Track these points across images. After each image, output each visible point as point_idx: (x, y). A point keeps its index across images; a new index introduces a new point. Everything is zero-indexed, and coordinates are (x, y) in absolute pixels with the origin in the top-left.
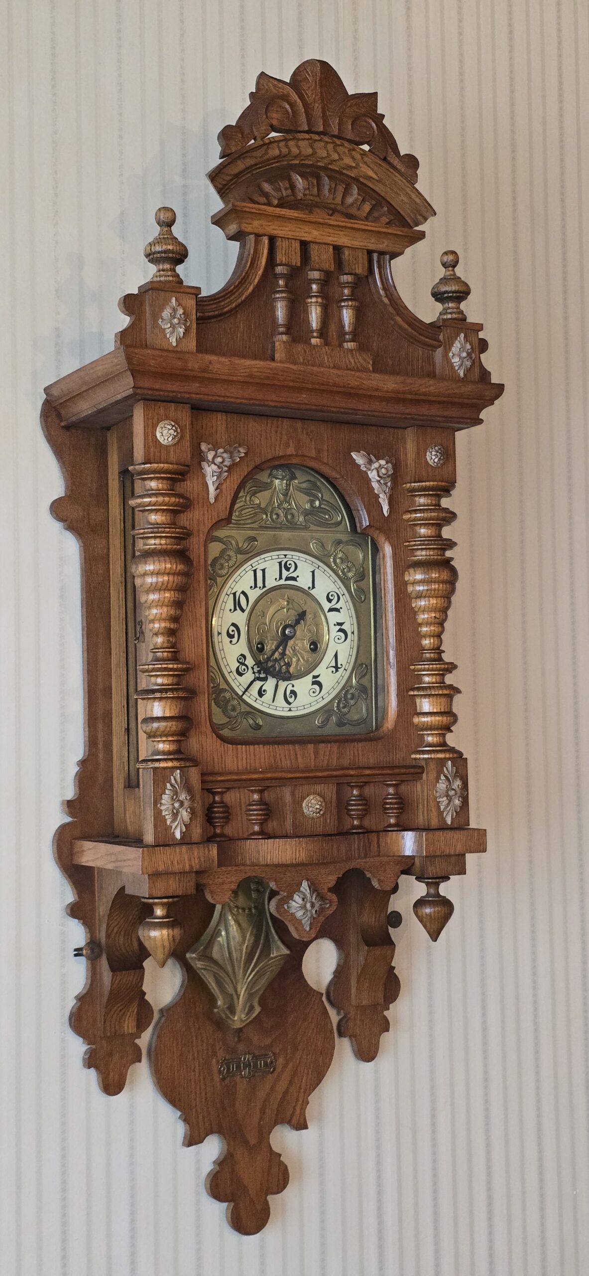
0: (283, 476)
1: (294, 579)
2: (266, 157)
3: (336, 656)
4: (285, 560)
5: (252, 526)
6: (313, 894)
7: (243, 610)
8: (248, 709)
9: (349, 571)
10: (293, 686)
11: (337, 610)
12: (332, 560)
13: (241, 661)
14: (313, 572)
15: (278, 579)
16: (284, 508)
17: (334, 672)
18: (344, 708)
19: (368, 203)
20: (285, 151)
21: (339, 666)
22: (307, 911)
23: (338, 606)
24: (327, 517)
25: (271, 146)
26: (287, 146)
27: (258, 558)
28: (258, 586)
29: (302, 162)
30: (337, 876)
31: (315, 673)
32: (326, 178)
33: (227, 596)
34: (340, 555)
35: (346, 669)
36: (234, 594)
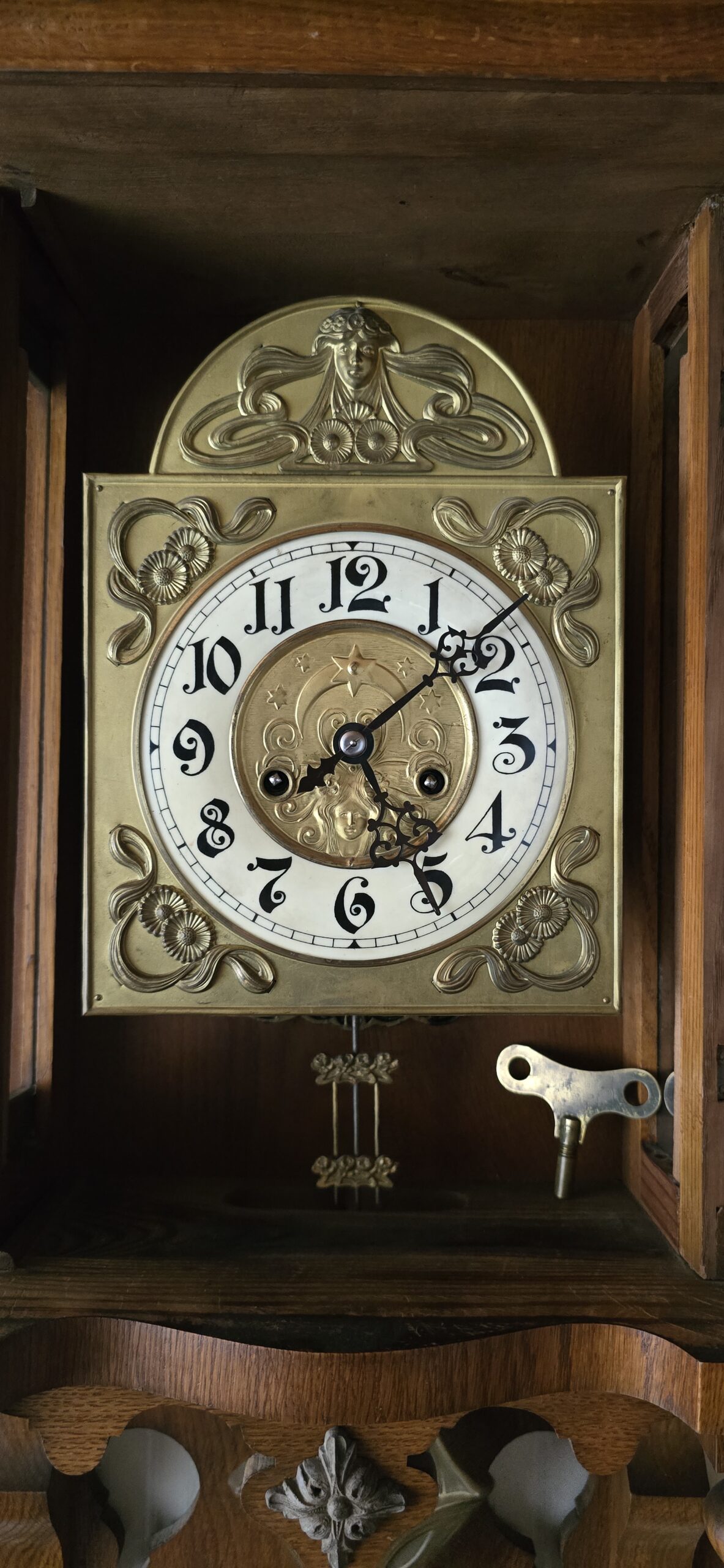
1: (377, 605)
3: (497, 806)
4: (351, 556)
5: (260, 470)
6: (348, 1476)
7: (222, 688)
8: (235, 940)
9: (550, 579)
10: (365, 884)
11: (505, 686)
12: (496, 553)
13: (212, 817)
14: (434, 587)
15: (328, 606)
16: (357, 421)
17: (490, 847)
18: (522, 941)
21: (505, 832)
22: (327, 1521)
23: (507, 675)
24: (485, 438)
27: (273, 553)
28: (269, 624)
31: (432, 851)
33: (178, 651)
34: (521, 539)
35: (528, 840)
36: (199, 646)
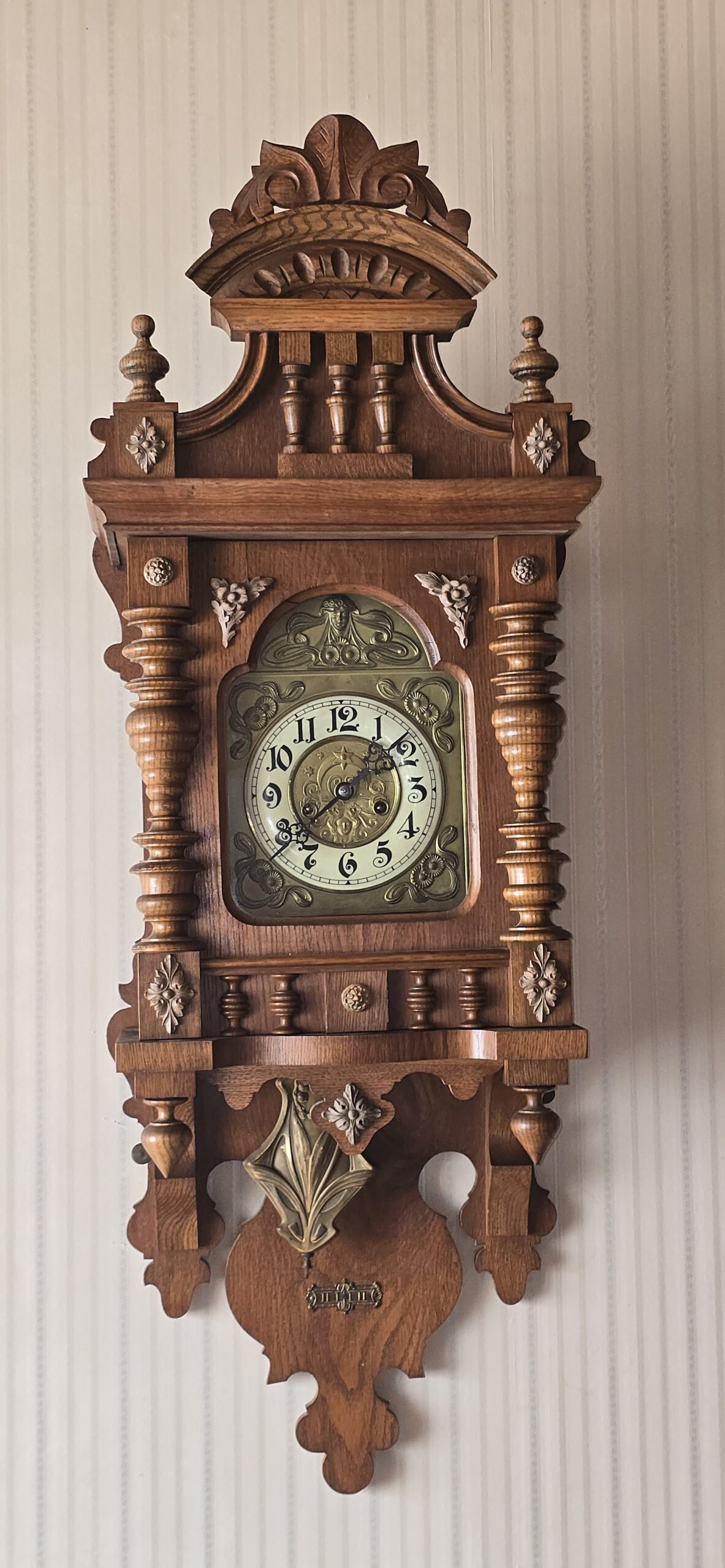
0: (335, 607)
1: (354, 729)
2: (264, 240)
3: (411, 817)
4: (342, 706)
5: (297, 669)
6: (356, 1102)
7: (284, 768)
8: (294, 883)
9: (431, 714)
10: (352, 855)
11: (413, 763)
12: (406, 703)
13: (282, 827)
14: (378, 719)
15: (331, 730)
16: (341, 646)
17: (408, 837)
18: (425, 878)
19: (403, 276)
20: (288, 229)
21: (415, 829)
22: (349, 1120)
23: (413, 758)
24: (399, 652)
25: (269, 226)
26: (291, 223)
27: (305, 706)
28: (304, 738)
29: (316, 239)
30: (394, 1081)
31: (382, 839)
32: (346, 253)
33: (264, 752)
34: (417, 696)
35: (425, 833)
36: (273, 750)
